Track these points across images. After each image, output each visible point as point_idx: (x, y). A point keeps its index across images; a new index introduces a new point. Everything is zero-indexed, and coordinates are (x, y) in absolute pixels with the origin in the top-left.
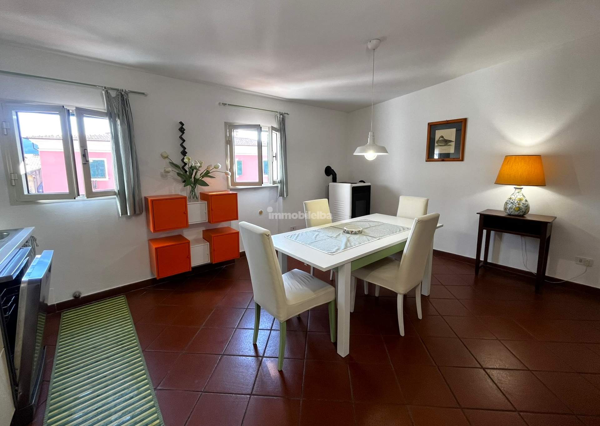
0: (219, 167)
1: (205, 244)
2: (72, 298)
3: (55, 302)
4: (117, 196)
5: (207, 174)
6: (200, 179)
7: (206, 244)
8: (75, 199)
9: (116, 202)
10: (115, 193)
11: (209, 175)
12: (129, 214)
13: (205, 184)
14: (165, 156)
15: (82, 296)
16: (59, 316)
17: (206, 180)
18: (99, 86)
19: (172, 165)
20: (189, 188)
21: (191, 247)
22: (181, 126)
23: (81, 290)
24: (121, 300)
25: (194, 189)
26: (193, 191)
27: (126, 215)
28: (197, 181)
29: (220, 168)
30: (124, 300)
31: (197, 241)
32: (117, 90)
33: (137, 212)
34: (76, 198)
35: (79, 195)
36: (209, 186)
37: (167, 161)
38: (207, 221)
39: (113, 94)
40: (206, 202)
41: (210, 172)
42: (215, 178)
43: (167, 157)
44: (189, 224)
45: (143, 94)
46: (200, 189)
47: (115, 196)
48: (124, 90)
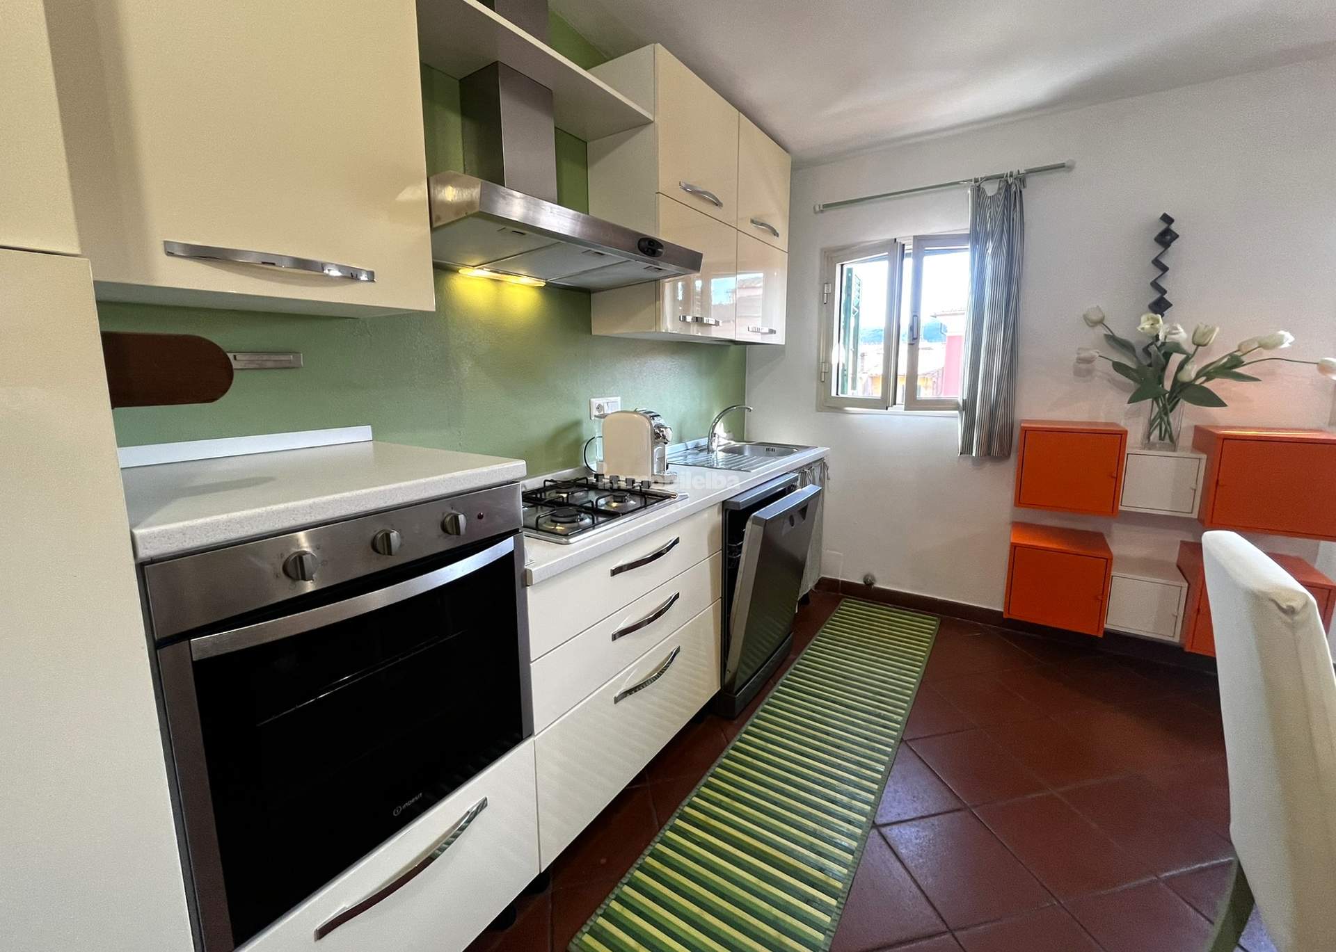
0: (1282, 343)
1: (1171, 582)
2: (861, 582)
3: (841, 577)
4: (960, 412)
5: (1230, 368)
6: (1198, 382)
7: (1176, 583)
8: (887, 409)
9: (955, 424)
10: (956, 407)
11: (1235, 372)
12: (974, 455)
13: (1214, 401)
14: (1095, 317)
15: (877, 585)
16: (837, 601)
17: (1216, 386)
18: (964, 181)
19: (1113, 343)
20: (1147, 407)
21: (1113, 573)
22: (1163, 226)
23: (877, 575)
24: (930, 625)
25: (1166, 414)
26: (1162, 419)
27: (968, 455)
28: (1183, 390)
29: (1286, 345)
30: (934, 628)
31: (1149, 566)
32: (1000, 177)
33: (995, 452)
34: (889, 408)
35: (895, 404)
36: (1225, 405)
37: (1101, 331)
38: (1195, 515)
39: (991, 189)
40: (1204, 456)
41: (1246, 359)
42: (1260, 380)
43: (1101, 322)
44: (1121, 508)
45: (1062, 166)
46: (1187, 416)
47: (957, 412)
48: (1015, 173)
